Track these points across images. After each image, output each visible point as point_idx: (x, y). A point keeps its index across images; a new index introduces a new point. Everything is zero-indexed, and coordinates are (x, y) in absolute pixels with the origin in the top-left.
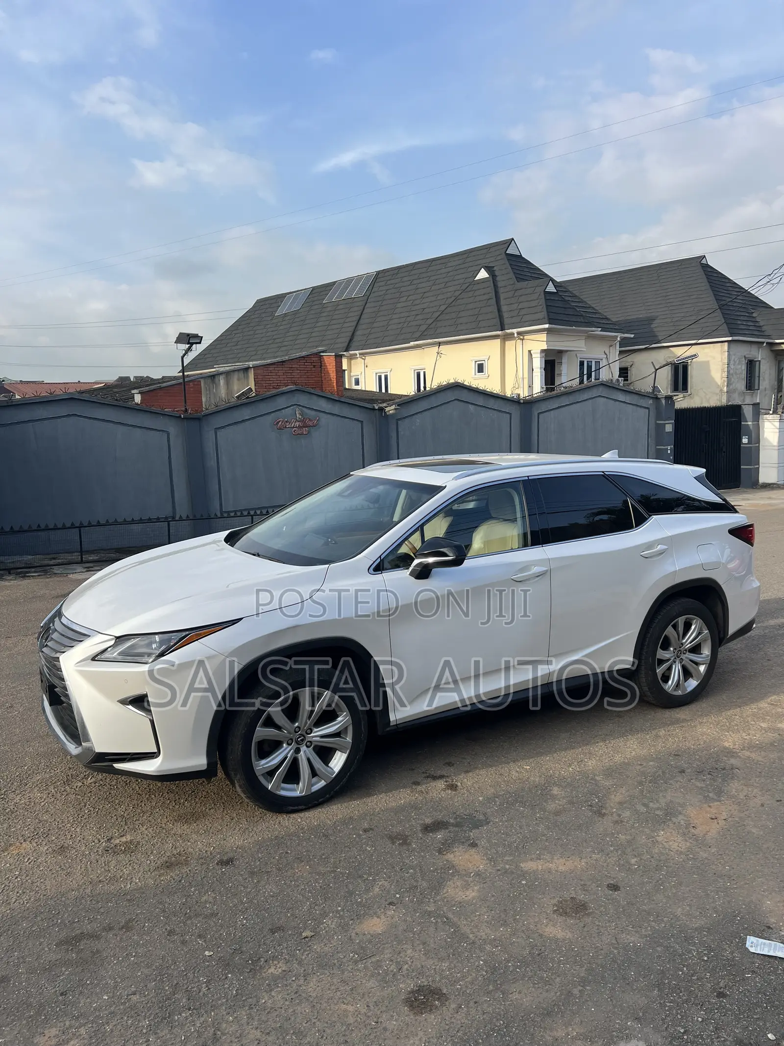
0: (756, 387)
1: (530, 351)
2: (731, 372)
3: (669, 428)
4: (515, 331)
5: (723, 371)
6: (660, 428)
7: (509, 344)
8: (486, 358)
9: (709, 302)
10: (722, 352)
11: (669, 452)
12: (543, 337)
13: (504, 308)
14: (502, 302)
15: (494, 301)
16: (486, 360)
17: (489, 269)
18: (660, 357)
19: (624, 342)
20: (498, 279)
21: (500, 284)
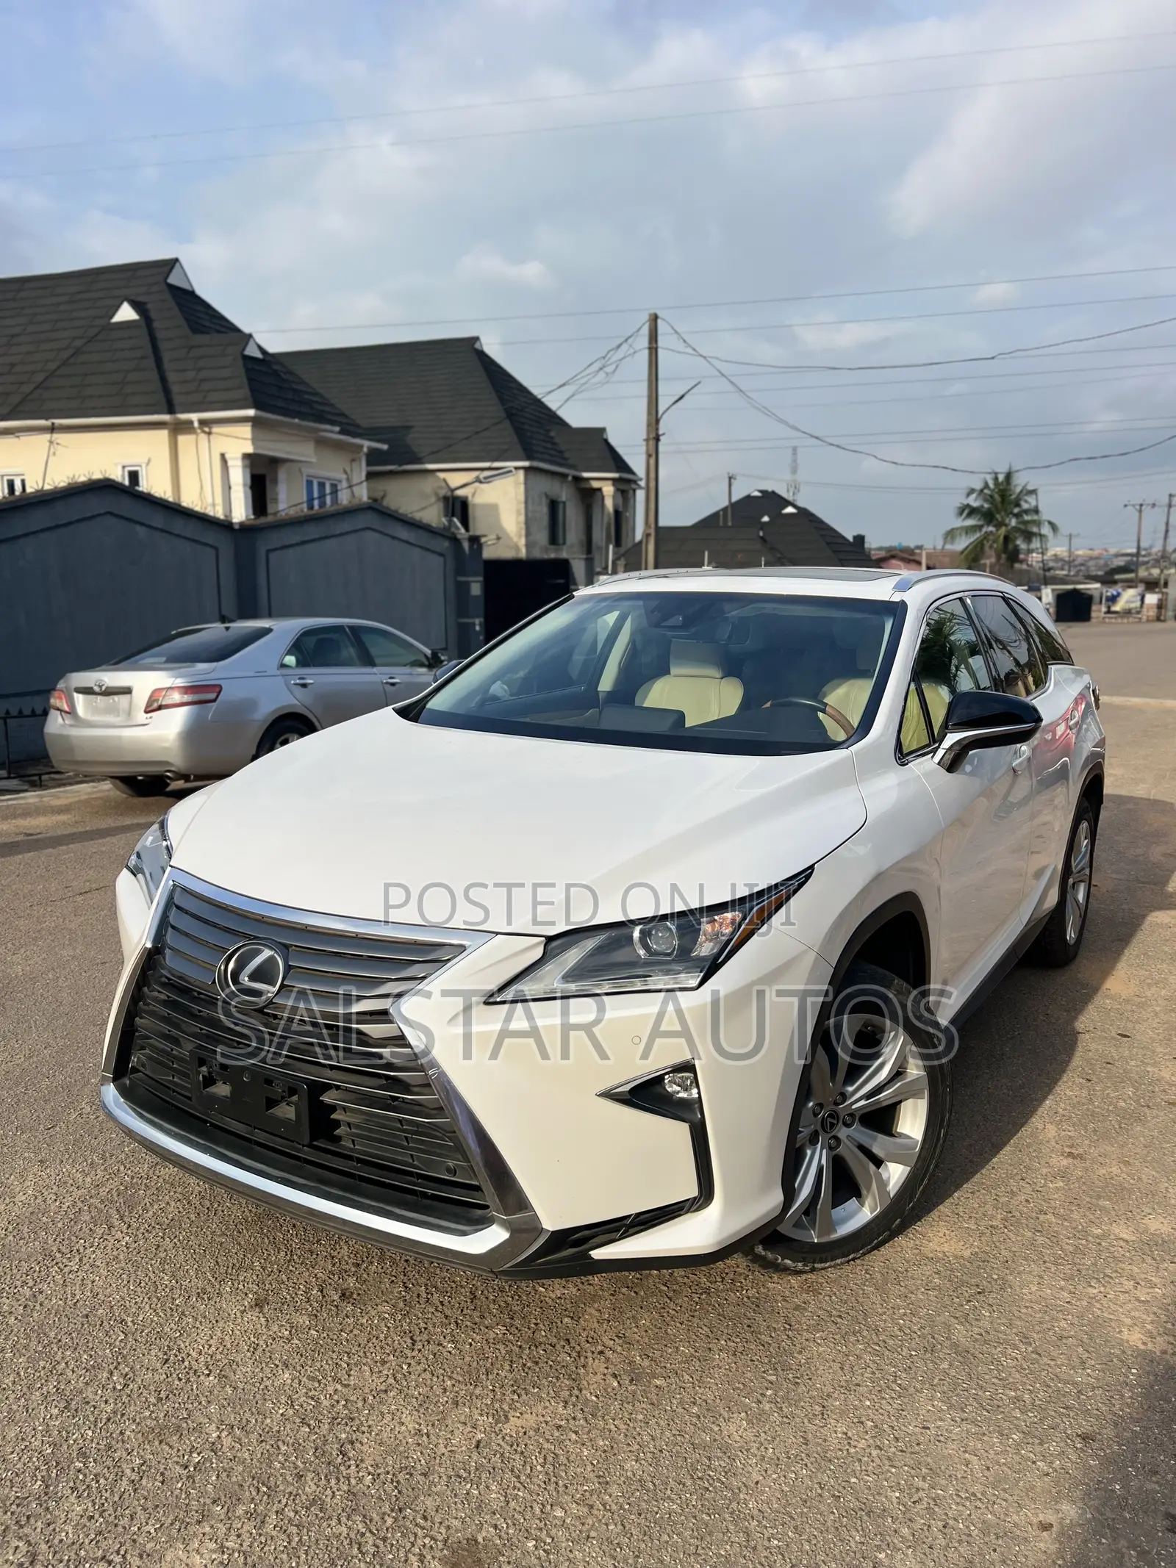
0: (561, 541)
1: (223, 456)
2: (530, 515)
3: (476, 589)
4: (194, 417)
5: (518, 512)
6: (462, 589)
7: (183, 440)
8: (143, 461)
9: (493, 409)
10: (517, 483)
11: (478, 628)
12: (246, 430)
13: (171, 377)
14: (167, 365)
15: (150, 362)
16: (144, 466)
17: (136, 305)
18: (427, 485)
19: (373, 457)
20: (156, 325)
21: (160, 335)
